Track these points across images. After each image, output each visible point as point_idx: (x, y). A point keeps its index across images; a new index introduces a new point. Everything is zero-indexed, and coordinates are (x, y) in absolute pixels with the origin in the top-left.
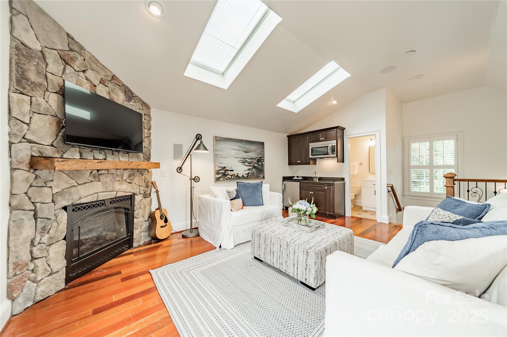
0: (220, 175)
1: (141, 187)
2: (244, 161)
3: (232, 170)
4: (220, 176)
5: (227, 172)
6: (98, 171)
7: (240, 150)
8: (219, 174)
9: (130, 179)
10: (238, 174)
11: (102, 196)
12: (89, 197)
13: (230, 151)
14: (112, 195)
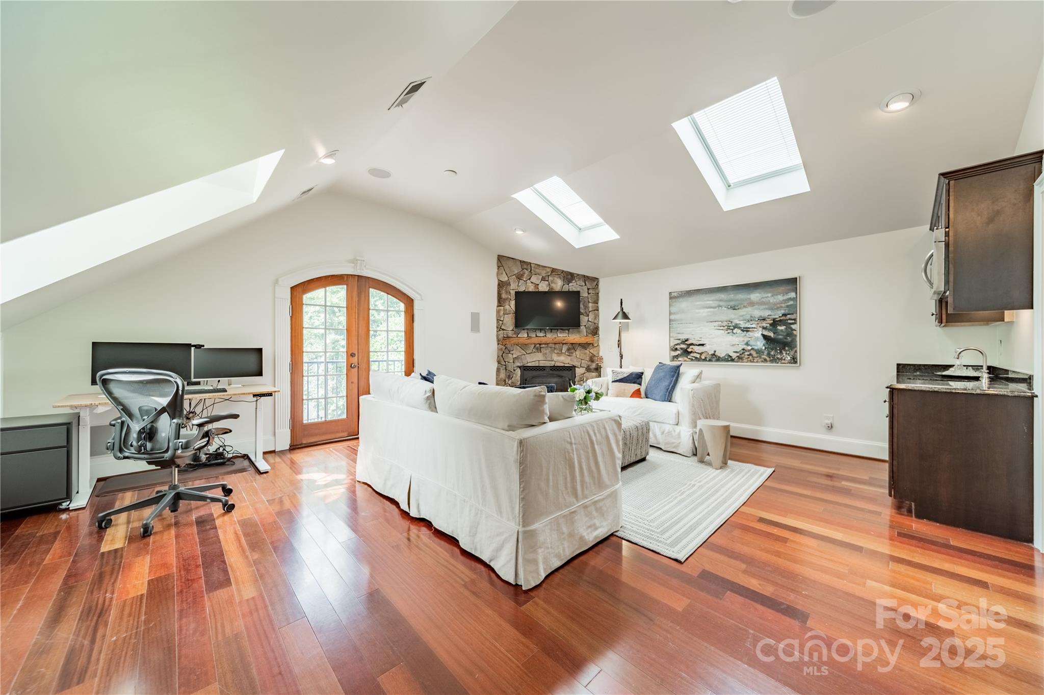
0: (678, 352)
1: (583, 361)
2: (730, 326)
3: (703, 345)
4: (679, 354)
5: (691, 347)
6: (540, 344)
7: (719, 306)
8: (676, 349)
9: (569, 353)
10: (715, 352)
11: (542, 364)
12: (533, 363)
13: (697, 311)
14: (552, 364)
